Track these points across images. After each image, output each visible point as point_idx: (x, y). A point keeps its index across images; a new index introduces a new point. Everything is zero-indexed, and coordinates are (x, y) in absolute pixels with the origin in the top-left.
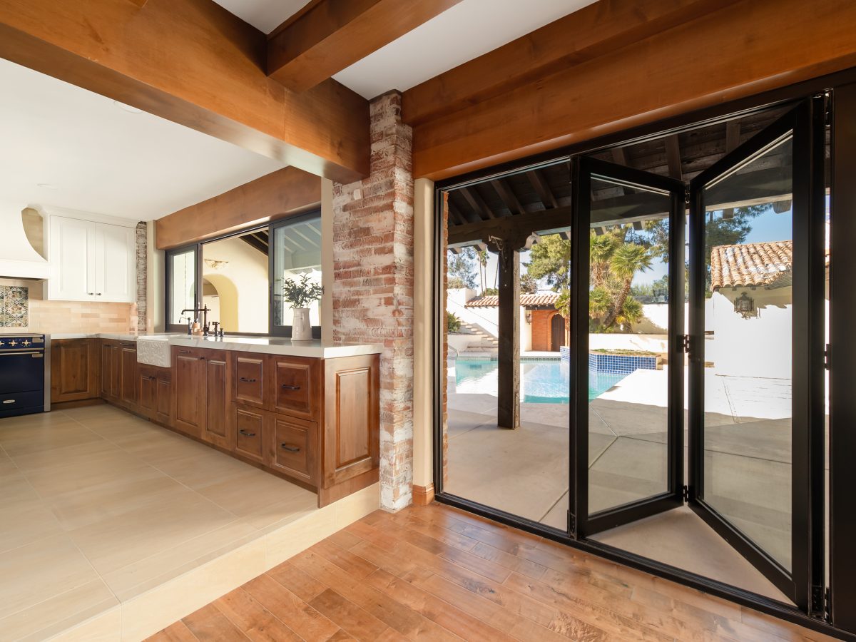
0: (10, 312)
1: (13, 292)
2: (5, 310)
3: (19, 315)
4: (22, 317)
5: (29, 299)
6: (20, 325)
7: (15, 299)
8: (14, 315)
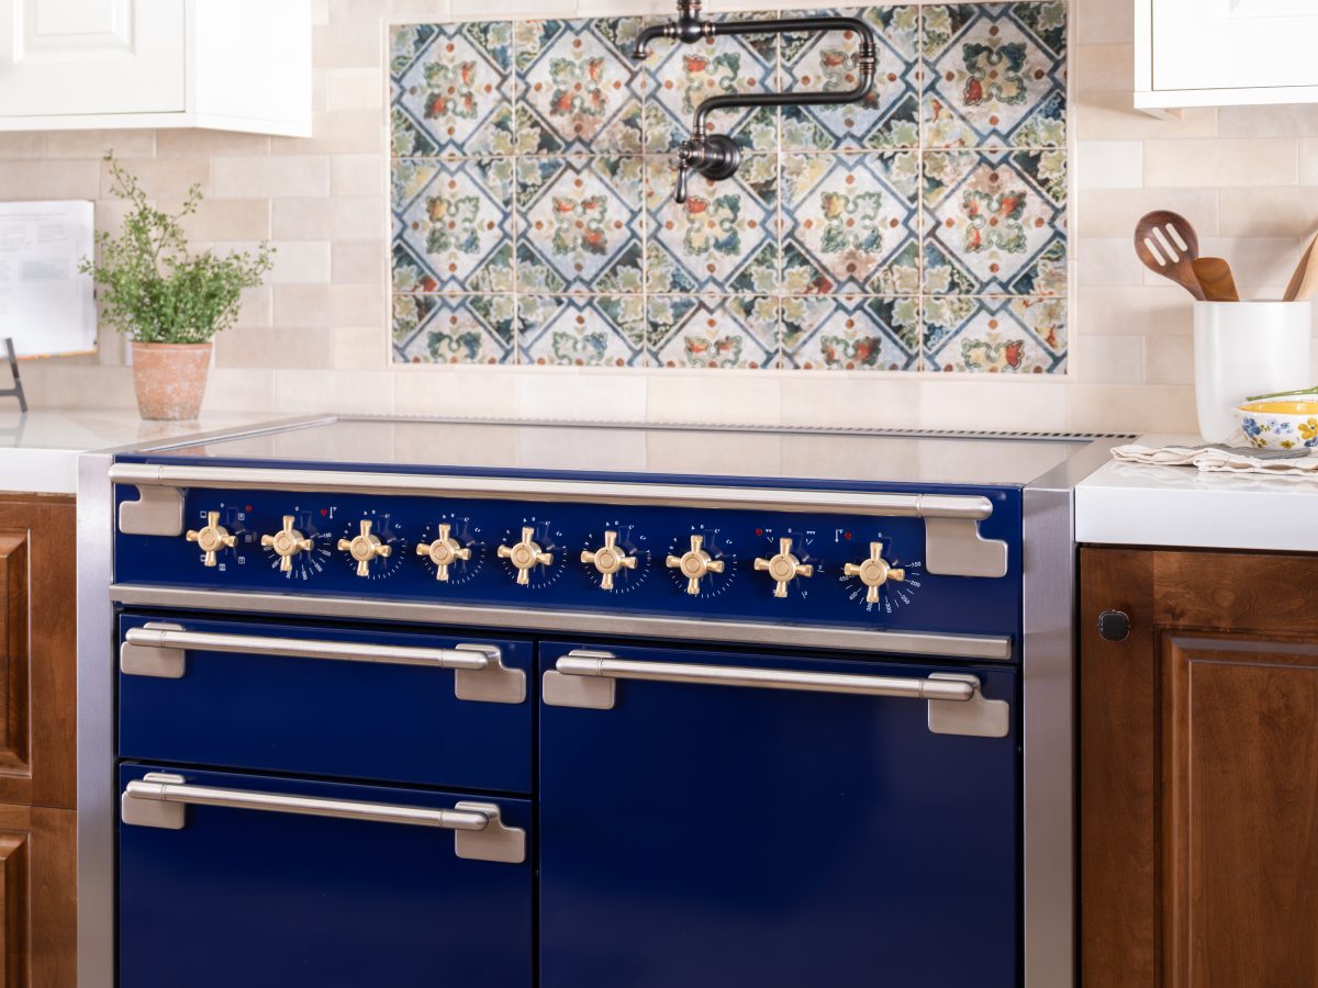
0: (953, 238)
1: (973, 51)
2: (923, 223)
3: (1010, 265)
4: (1025, 282)
5: (1072, 112)
6: (1014, 355)
7: (980, 115)
8: (978, 264)
